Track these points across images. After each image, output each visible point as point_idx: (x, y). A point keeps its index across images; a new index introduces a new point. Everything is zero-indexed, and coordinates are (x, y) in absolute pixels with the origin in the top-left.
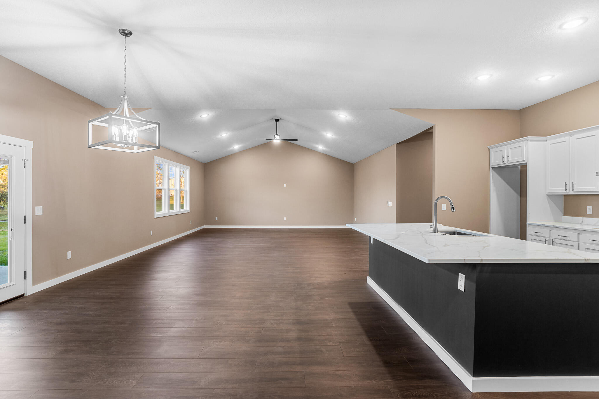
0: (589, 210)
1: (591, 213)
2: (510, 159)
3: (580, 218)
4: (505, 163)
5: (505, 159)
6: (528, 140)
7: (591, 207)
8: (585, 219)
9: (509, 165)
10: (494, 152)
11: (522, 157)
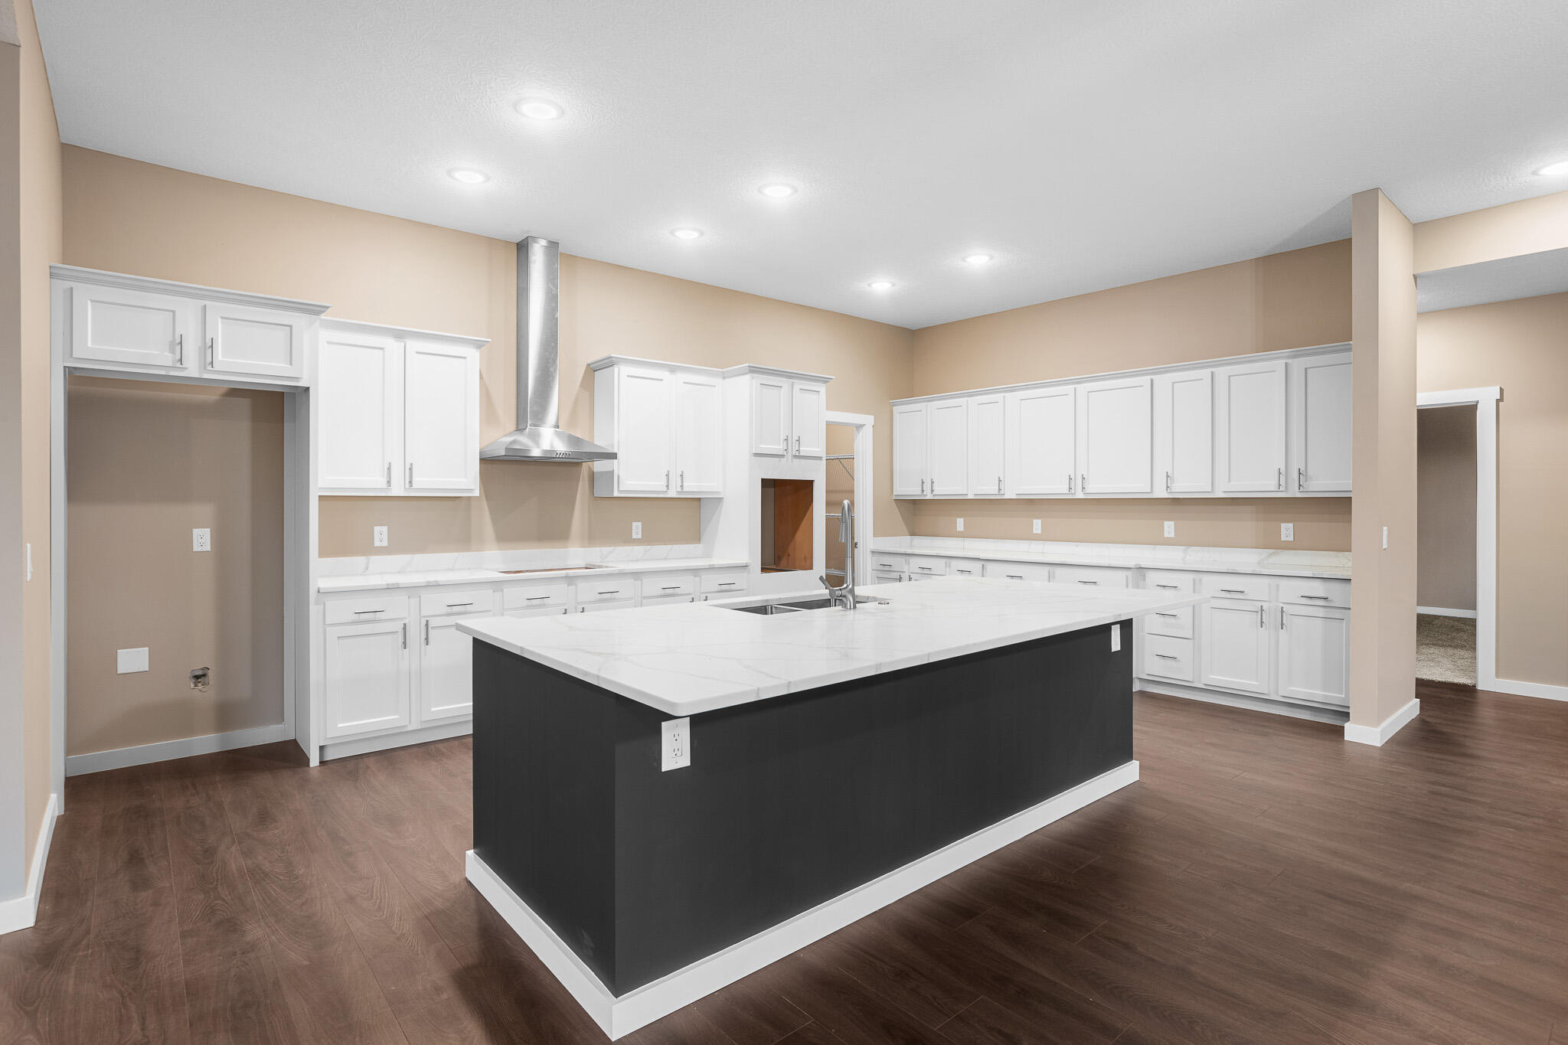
0: (381, 535)
1: (385, 543)
2: (220, 356)
3: (360, 560)
7: (384, 529)
8: (374, 559)
9: (206, 376)
10: (92, 301)
11: (291, 364)
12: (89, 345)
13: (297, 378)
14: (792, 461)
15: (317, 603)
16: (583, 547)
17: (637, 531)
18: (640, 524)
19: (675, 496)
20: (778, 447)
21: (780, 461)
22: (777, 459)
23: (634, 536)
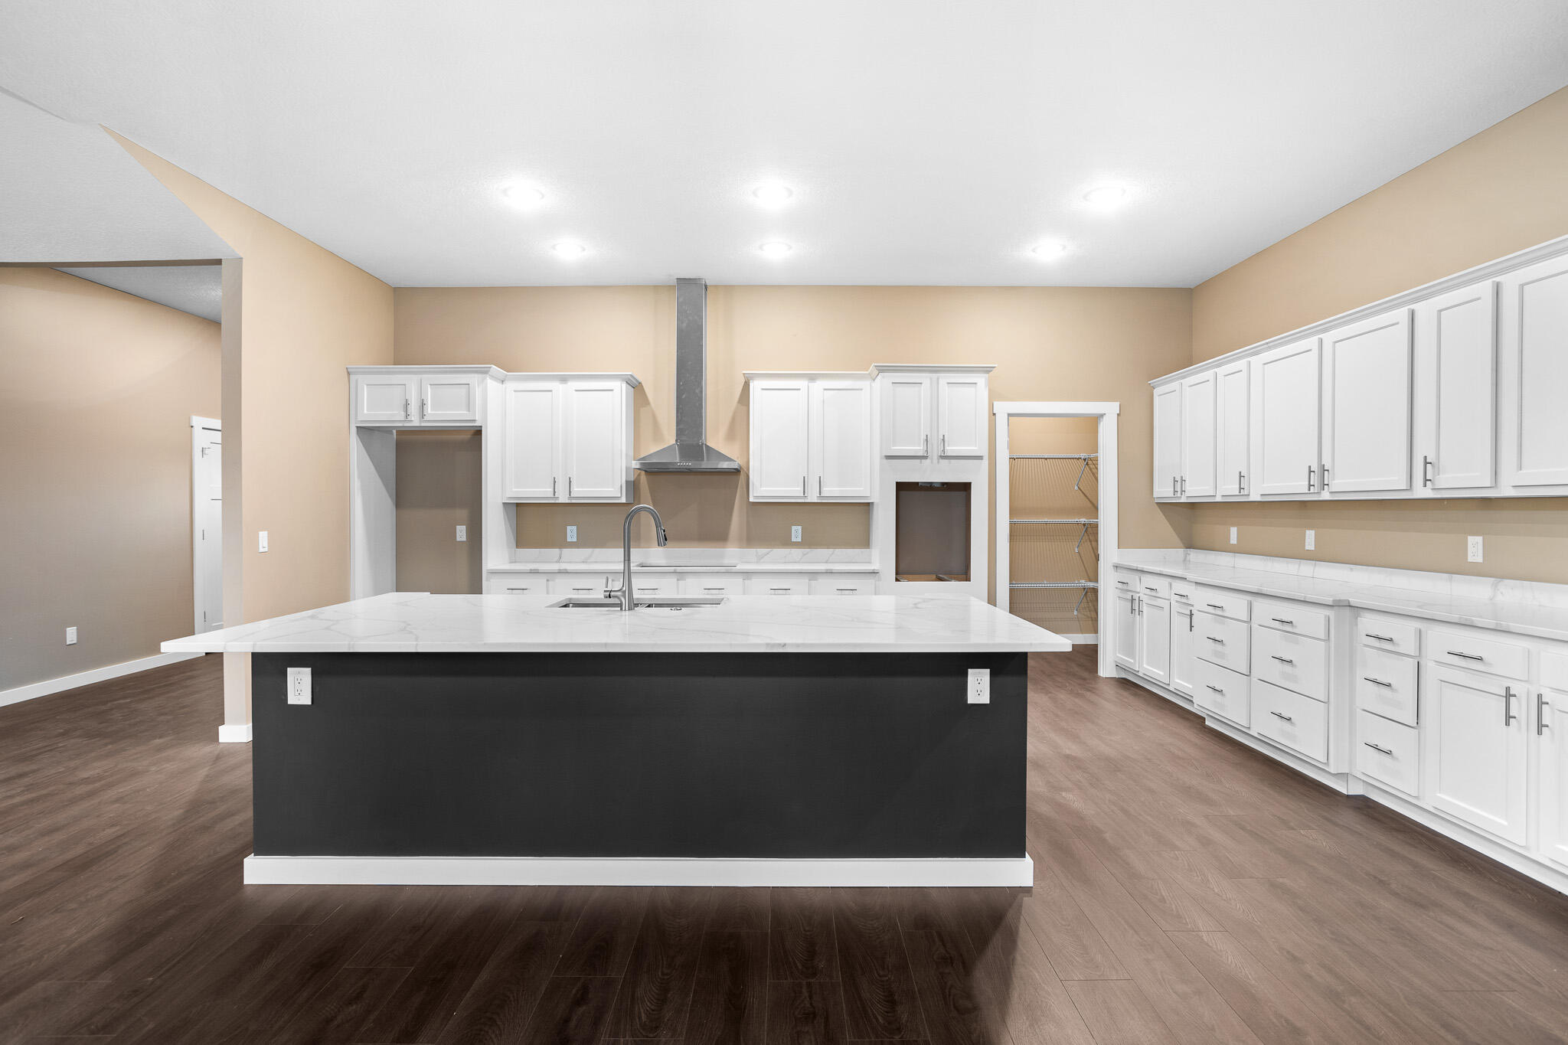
0: (572, 533)
1: (575, 539)
2: (429, 410)
3: (556, 551)
4: (413, 419)
5: (414, 409)
6: (486, 372)
7: (574, 528)
8: (566, 551)
9: (423, 425)
10: (367, 385)
11: (469, 411)
12: (365, 412)
13: (474, 421)
14: (938, 462)
15: (487, 580)
16: (741, 547)
17: (797, 534)
18: (800, 528)
19: (816, 501)
20: (918, 449)
21: (921, 463)
22: (918, 461)
23: (794, 540)
